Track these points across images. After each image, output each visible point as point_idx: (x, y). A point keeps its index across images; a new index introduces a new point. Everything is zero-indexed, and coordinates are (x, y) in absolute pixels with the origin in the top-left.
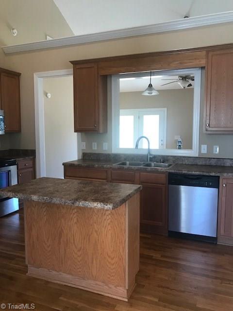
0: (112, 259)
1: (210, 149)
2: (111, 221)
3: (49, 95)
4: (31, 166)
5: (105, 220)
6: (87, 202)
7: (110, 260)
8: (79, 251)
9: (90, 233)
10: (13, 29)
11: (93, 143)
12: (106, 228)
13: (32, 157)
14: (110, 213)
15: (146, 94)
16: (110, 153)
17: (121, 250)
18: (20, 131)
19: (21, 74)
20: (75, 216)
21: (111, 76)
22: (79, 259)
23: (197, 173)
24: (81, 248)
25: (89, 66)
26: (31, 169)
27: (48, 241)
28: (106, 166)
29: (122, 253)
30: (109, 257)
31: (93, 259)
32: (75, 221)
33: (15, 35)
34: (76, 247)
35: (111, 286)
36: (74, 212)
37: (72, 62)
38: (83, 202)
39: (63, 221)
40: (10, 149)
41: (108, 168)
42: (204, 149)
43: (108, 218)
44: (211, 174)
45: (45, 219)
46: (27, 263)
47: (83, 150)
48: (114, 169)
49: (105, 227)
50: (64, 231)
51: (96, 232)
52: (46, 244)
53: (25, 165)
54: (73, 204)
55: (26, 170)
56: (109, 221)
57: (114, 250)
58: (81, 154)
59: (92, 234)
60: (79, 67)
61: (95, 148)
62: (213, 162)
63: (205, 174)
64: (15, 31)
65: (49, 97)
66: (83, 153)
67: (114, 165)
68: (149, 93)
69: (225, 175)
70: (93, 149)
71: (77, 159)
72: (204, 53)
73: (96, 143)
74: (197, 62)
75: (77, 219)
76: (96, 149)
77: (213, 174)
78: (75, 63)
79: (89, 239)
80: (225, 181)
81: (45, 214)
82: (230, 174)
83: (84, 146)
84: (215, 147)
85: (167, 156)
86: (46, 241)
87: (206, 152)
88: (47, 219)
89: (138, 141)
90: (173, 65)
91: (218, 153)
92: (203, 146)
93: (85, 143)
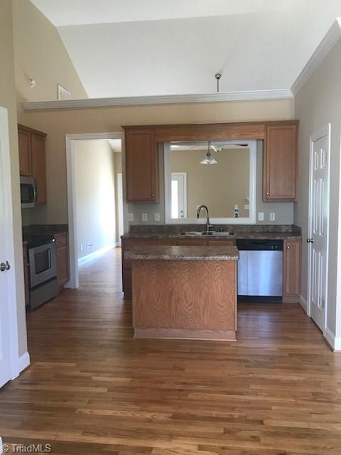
0: (222, 307)
1: (267, 216)
2: (221, 275)
4: (65, 243)
5: (215, 275)
7: (220, 309)
8: (190, 305)
9: (201, 288)
11: (143, 214)
15: (205, 163)
17: (231, 298)
18: (46, 203)
19: (46, 134)
20: (186, 274)
22: (190, 313)
23: (264, 238)
24: (192, 302)
27: (158, 301)
29: (231, 301)
30: (219, 306)
31: (204, 311)
32: (186, 279)
34: (187, 302)
35: (220, 332)
39: (174, 280)
42: (262, 217)
44: (277, 238)
45: (155, 281)
46: (134, 325)
47: (130, 222)
49: (216, 281)
50: (175, 289)
51: (207, 286)
52: (156, 305)
53: (61, 243)
56: (219, 275)
57: (224, 299)
58: (128, 227)
59: (203, 288)
60: (133, 133)
61: (145, 219)
62: (270, 229)
63: (270, 238)
64: (33, 82)
66: (131, 226)
68: (208, 162)
69: (289, 238)
70: (143, 220)
72: (263, 126)
73: (146, 214)
74: (257, 134)
75: (189, 277)
76: (147, 220)
77: (278, 238)
79: (200, 293)
80: (289, 244)
81: (155, 276)
82: (293, 237)
83: (131, 217)
84: (271, 214)
85: (226, 225)
86: (156, 301)
87: (262, 219)
88: (157, 281)
89: (199, 210)
90: (233, 136)
91: (274, 219)
92: (260, 214)
93: (133, 214)
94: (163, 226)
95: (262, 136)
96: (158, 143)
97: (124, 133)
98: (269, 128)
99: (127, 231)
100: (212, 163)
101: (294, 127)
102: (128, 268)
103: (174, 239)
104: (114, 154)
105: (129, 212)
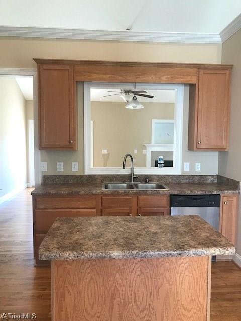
0: (189, 311)
1: (192, 166)
2: (189, 265)
5: (180, 265)
7: (185, 313)
8: (142, 311)
9: (159, 284)
12: (182, 275)
16: (83, 174)
17: (201, 298)
20: (137, 267)
24: (145, 307)
25: (63, 68)
27: (92, 308)
28: (96, 191)
30: (185, 309)
32: (137, 274)
34: (138, 308)
36: (136, 261)
37: (35, 60)
42: (187, 167)
45: (89, 278)
47: (42, 172)
48: (107, 195)
49: (181, 273)
50: (120, 289)
51: (168, 281)
52: (89, 314)
56: (186, 266)
57: (191, 300)
58: (40, 178)
59: (161, 285)
60: (47, 68)
61: (61, 168)
63: (208, 193)
66: (44, 176)
69: (226, 192)
70: (58, 170)
73: (62, 163)
74: (188, 78)
75: (141, 271)
76: (62, 170)
77: (215, 193)
78: (40, 62)
79: (158, 292)
80: (225, 199)
81: (89, 271)
82: (230, 191)
83: (45, 167)
84: (197, 164)
85: (151, 175)
86: (89, 309)
87: (188, 170)
88: (92, 278)
89: (125, 160)
90: (164, 78)
91: (199, 170)
92: (185, 163)
93: (46, 163)
95: (194, 80)
96: (77, 82)
97: (36, 69)
98: (202, 72)
99: (40, 181)
100: (137, 108)
101: (227, 72)
102: (40, 231)
103: (98, 194)
104: (26, 102)
105: (42, 161)
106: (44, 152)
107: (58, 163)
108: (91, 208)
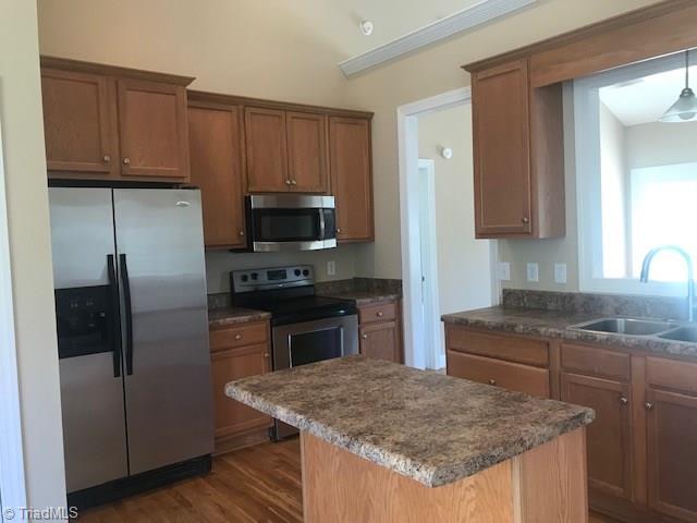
2: (478, 509)
3: (448, 153)
4: (393, 316)
5: (462, 500)
6: (377, 450)
10: (363, 23)
13: (392, 297)
14: (473, 483)
15: (675, 118)
16: (575, 291)
18: (371, 239)
19: (372, 114)
21: (570, 82)
26: (392, 324)
28: (548, 329)
33: (370, 32)
37: (466, 68)
38: (368, 446)
39: (370, 474)
40: (355, 278)
41: (550, 337)
43: (468, 497)
47: (503, 281)
48: (568, 341)
50: (374, 503)
53: (378, 315)
54: (348, 446)
55: (378, 326)
56: (472, 507)
58: (499, 293)
60: (484, 76)
61: (534, 279)
64: (369, 25)
65: (449, 157)
66: (504, 291)
67: (569, 327)
68: (681, 116)
70: (530, 279)
71: (489, 305)
73: (536, 265)
76: (537, 280)
78: (474, 68)
83: (506, 272)
89: (647, 260)
93: (508, 264)
94: (571, 296)
99: (498, 300)
105: (503, 260)
106: (504, 241)
107: (529, 265)
108: (538, 366)
